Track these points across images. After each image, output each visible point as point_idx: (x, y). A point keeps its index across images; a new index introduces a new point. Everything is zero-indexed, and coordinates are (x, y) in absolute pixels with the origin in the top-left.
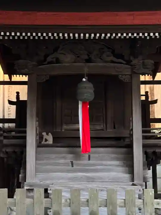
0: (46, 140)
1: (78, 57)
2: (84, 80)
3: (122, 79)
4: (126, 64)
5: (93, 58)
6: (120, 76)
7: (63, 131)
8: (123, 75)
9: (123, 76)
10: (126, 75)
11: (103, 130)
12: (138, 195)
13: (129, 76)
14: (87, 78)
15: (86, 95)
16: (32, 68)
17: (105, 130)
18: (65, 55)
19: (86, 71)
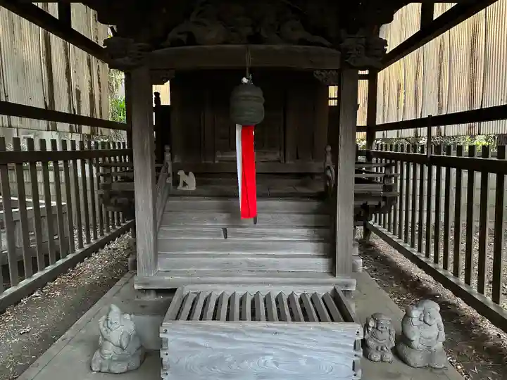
0: (185, 184)
1: (233, 31)
2: (245, 80)
3: (320, 78)
4: (332, 47)
5: (263, 33)
6: (318, 72)
7: (216, 162)
8: (322, 71)
9: (323, 73)
10: (328, 70)
11: (280, 161)
12: (354, 341)
13: (334, 73)
14: (251, 77)
15: (247, 113)
16: (139, 54)
17: (282, 161)
18: (205, 25)
19: (249, 61)
